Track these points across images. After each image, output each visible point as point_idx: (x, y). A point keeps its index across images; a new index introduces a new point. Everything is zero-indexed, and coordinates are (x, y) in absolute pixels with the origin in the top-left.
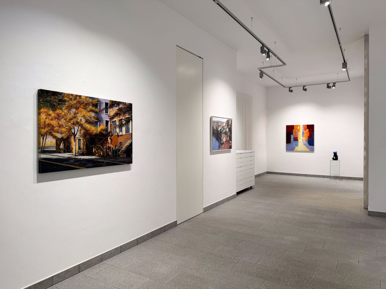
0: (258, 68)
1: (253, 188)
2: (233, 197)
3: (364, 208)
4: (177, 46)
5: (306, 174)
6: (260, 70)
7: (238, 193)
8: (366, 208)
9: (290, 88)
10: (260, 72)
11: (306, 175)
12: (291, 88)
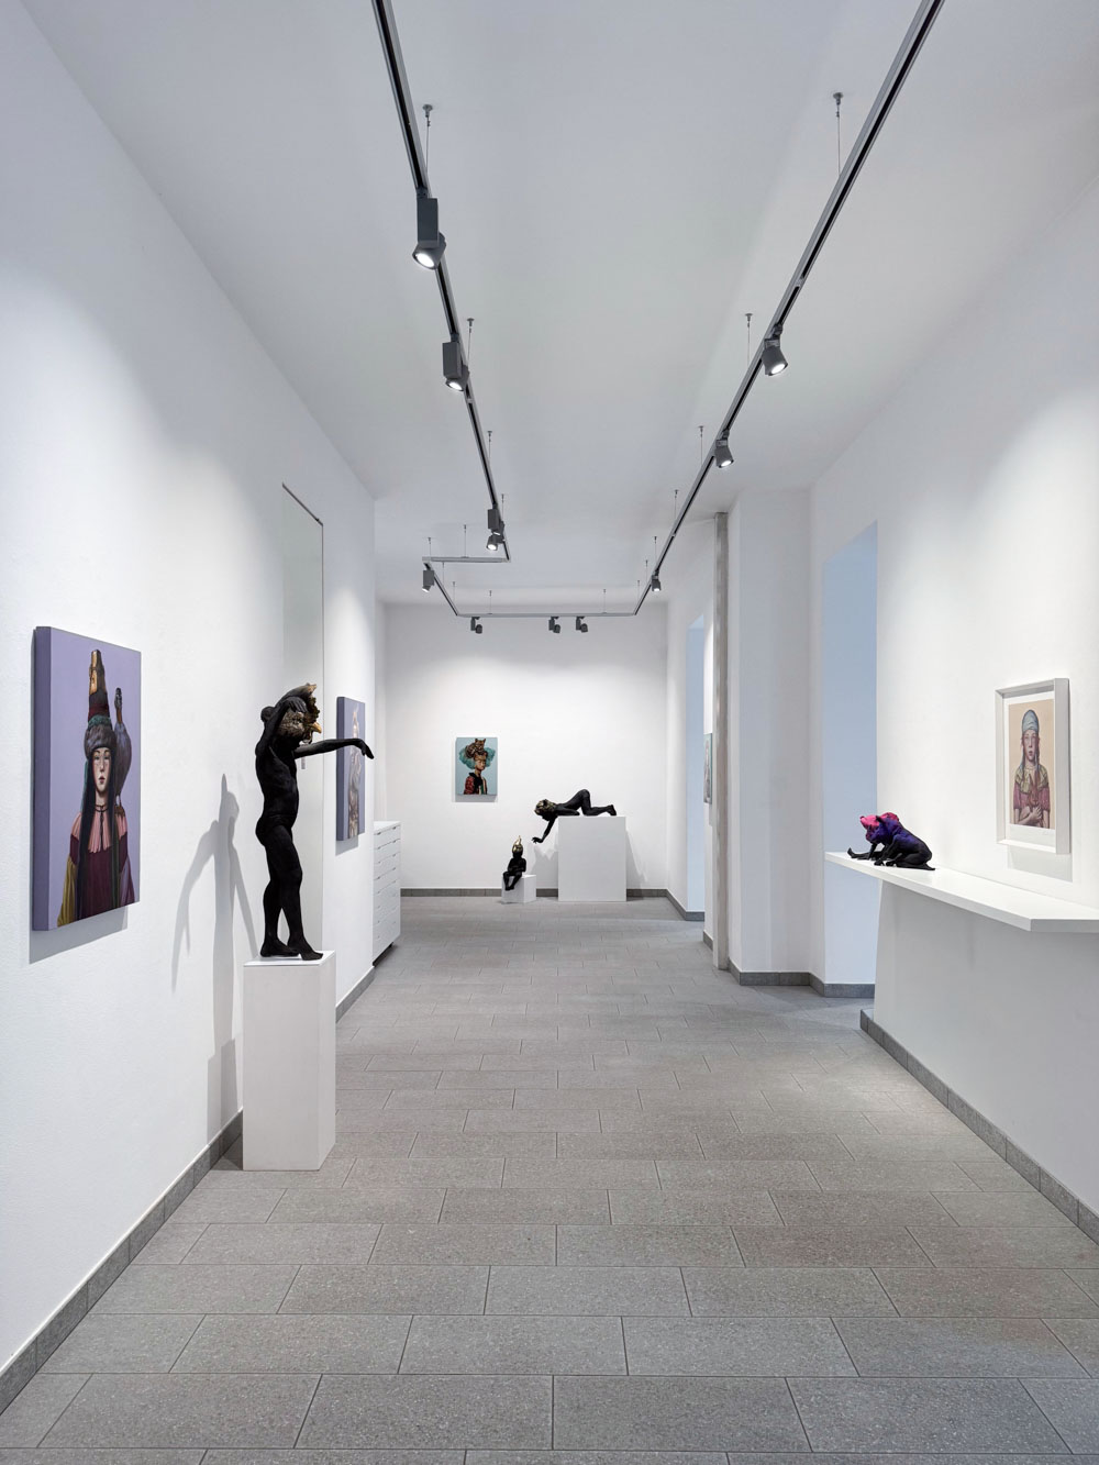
0: (424, 559)
1: (396, 947)
2: (370, 979)
3: (720, 969)
4: (284, 486)
6: (427, 565)
7: (376, 963)
8: (728, 968)
9: (474, 619)
10: (425, 569)
12: (478, 618)
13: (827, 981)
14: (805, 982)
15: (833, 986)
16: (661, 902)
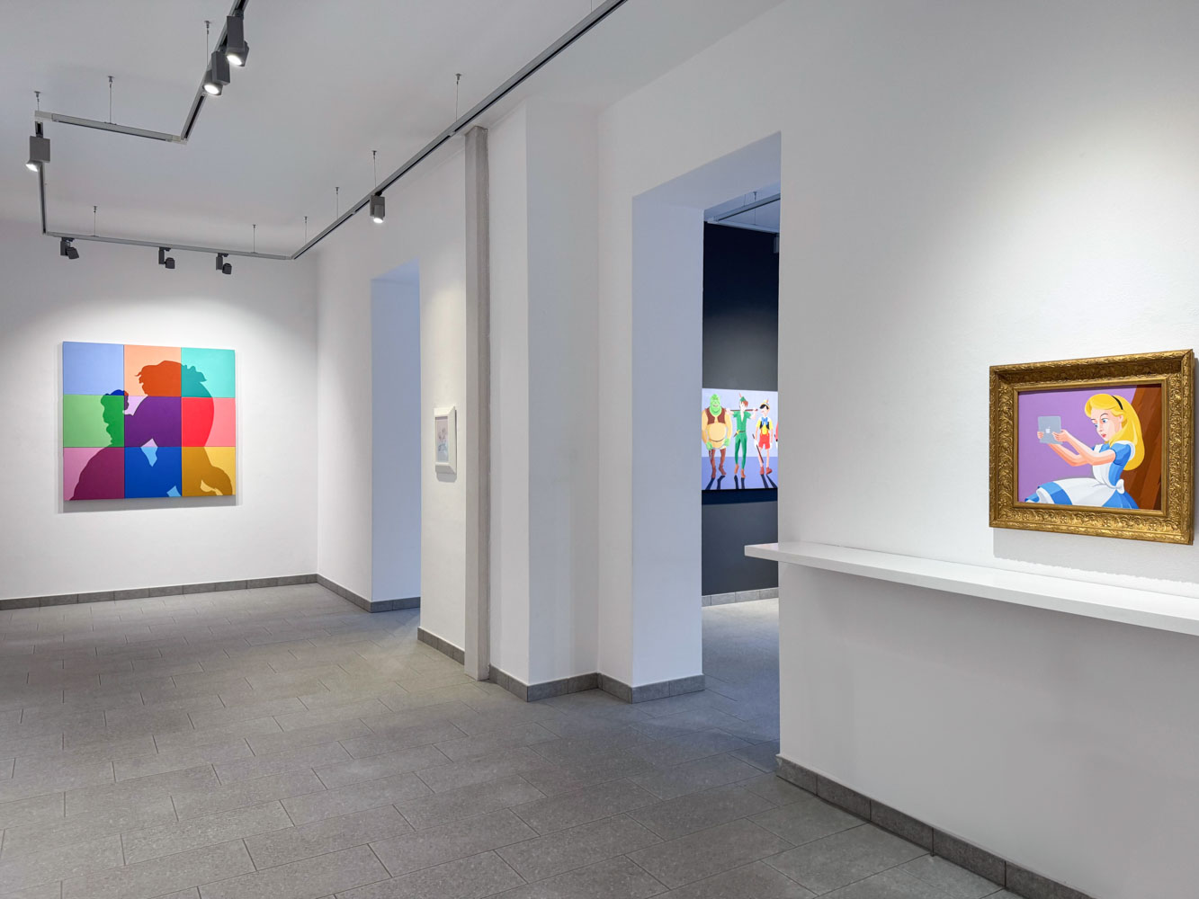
3: (482, 680)
5: (114, 592)
8: (492, 676)
9: (64, 239)
11: (113, 596)
12: (71, 239)
13: (634, 685)
14: (594, 684)
15: (641, 689)
16: (313, 589)
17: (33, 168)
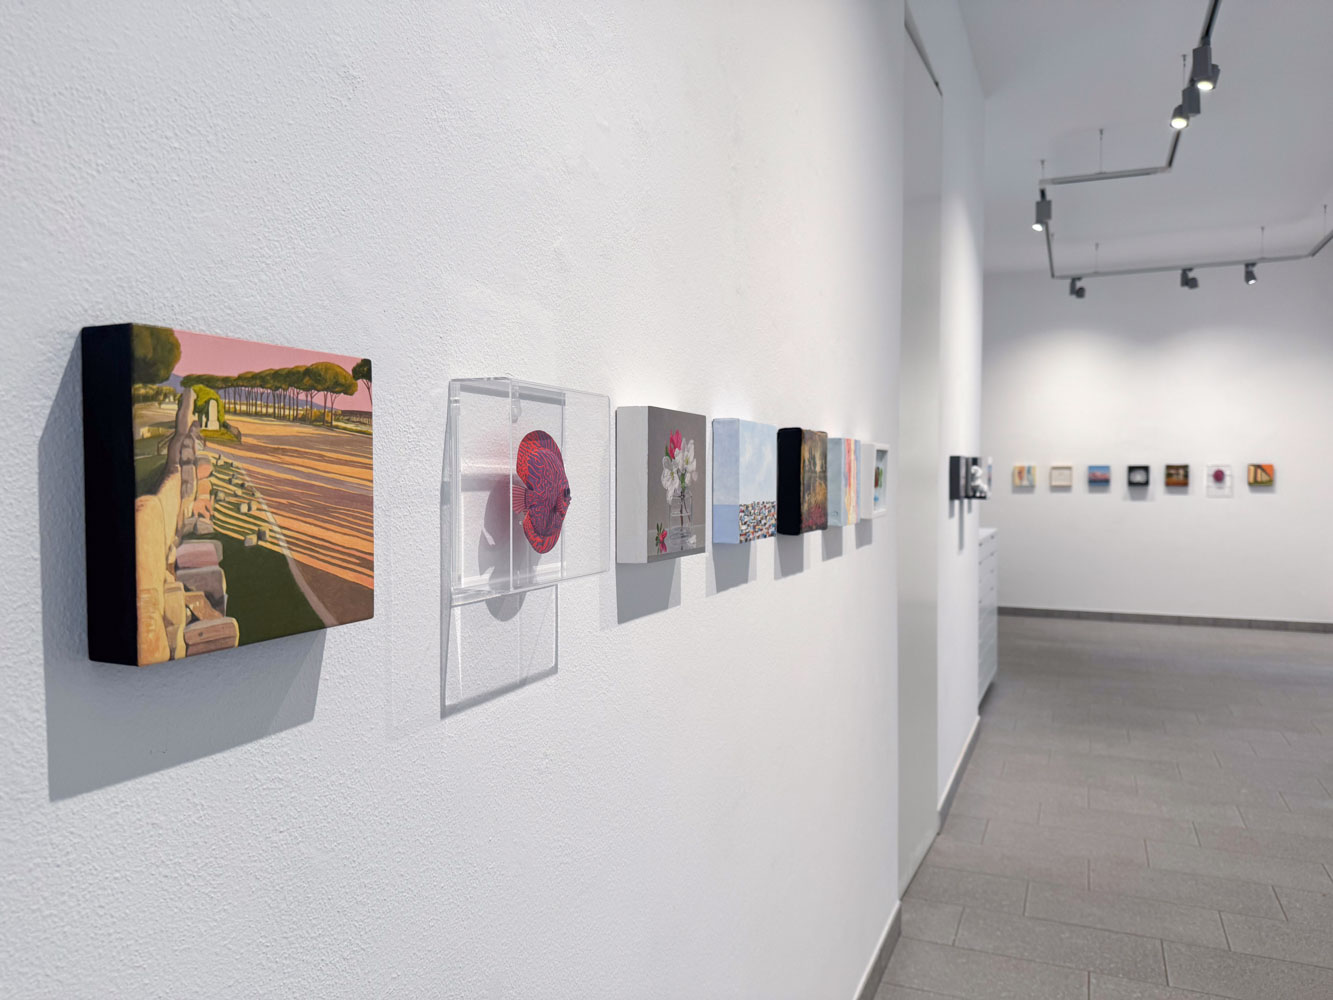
1: (995, 687)
2: (976, 734)
7: (981, 710)
9: (1074, 280)
10: (1040, 196)
12: (1079, 279)
17: (1038, 228)
